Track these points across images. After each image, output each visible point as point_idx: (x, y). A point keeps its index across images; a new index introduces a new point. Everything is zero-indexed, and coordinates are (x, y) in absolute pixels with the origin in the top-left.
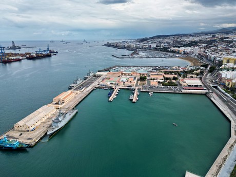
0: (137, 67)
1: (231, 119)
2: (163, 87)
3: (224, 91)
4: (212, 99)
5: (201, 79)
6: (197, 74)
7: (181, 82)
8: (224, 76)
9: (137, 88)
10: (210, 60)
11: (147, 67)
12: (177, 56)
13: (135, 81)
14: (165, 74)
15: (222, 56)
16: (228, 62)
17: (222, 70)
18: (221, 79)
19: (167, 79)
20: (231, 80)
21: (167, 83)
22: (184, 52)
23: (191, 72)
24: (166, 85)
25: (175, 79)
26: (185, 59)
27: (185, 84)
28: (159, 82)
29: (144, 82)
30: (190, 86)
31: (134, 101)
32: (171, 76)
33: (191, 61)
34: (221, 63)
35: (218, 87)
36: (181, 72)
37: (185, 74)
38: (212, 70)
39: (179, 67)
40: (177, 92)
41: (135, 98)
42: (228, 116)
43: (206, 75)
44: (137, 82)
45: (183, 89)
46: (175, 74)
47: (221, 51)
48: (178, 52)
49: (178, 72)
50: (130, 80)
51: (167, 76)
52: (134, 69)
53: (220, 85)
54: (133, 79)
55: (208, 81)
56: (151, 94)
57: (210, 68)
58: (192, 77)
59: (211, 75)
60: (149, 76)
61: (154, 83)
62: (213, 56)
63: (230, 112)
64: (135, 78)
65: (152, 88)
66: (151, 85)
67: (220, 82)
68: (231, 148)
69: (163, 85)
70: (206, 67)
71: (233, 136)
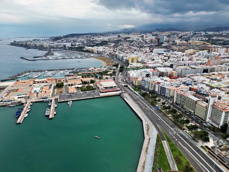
0: (52, 70)
1: (142, 119)
2: (81, 92)
4: (125, 99)
5: (114, 80)
6: (111, 75)
7: (98, 86)
8: (131, 76)
9: (53, 99)
10: (119, 59)
11: (63, 70)
12: (92, 55)
13: (51, 90)
14: (83, 77)
15: (128, 55)
16: (132, 62)
17: (129, 69)
18: (129, 78)
19: (85, 83)
20: (137, 78)
22: (97, 51)
23: (105, 73)
24: (85, 90)
25: (92, 82)
26: (99, 59)
27: (102, 87)
28: (77, 88)
29: (61, 90)
30: (106, 88)
31: (50, 117)
32: (88, 79)
33: (104, 60)
34: (127, 63)
35: (128, 85)
36: (97, 73)
37: (101, 75)
38: (121, 70)
39: (95, 68)
40: (96, 97)
41: (51, 113)
42: (140, 115)
43: (118, 75)
44: (54, 91)
45: (101, 92)
46: (92, 77)
47: (126, 50)
48: (92, 52)
49: (94, 73)
50: (44, 90)
51: (85, 80)
52: (50, 73)
53: (129, 84)
54: (48, 87)
55: (120, 80)
56: (70, 103)
57: (120, 68)
58: (107, 78)
59: (121, 75)
60: (67, 81)
61: (72, 90)
62: (121, 55)
63: (141, 111)
64: (51, 85)
65: (70, 96)
66: (70, 92)
67: (129, 81)
68: (146, 151)
69: (82, 91)
70: (117, 67)
71: (147, 137)
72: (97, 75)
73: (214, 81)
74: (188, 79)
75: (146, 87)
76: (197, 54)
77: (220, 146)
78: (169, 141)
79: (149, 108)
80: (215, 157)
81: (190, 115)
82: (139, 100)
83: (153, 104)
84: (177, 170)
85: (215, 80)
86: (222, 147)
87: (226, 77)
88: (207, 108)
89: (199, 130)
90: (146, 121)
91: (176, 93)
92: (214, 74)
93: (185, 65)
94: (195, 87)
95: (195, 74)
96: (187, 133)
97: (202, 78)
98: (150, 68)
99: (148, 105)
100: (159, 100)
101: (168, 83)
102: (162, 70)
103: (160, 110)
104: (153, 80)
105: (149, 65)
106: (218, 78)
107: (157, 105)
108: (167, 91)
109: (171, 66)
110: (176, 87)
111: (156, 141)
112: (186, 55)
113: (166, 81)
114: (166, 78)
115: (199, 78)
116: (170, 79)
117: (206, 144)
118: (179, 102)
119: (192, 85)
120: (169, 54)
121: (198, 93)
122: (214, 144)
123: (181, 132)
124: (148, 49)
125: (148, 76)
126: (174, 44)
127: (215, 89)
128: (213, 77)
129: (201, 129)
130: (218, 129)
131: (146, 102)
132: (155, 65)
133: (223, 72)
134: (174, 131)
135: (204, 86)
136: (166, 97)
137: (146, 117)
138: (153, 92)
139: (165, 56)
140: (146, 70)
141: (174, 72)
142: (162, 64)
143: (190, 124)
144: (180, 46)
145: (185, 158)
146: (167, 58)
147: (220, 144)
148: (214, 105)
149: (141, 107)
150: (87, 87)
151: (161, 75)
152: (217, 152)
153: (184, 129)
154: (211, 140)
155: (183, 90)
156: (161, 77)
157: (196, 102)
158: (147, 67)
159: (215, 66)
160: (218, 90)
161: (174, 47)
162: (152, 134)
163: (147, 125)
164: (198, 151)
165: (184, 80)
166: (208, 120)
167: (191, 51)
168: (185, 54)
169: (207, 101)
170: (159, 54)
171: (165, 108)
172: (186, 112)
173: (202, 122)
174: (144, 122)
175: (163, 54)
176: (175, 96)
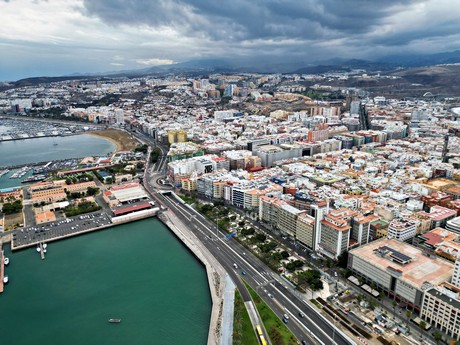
1: (205, 262)
2: (68, 220)
3: (183, 202)
4: (168, 224)
5: (141, 182)
6: (133, 172)
7: (107, 199)
8: (176, 171)
10: (147, 135)
12: (86, 128)
14: (68, 183)
15: (165, 124)
16: (176, 141)
17: (170, 159)
18: (173, 177)
19: (76, 196)
20: (188, 176)
21: (79, 208)
22: (98, 118)
23: (119, 168)
24: (76, 214)
25: (92, 192)
26: (103, 135)
27: (116, 202)
28: (57, 209)
29: (17, 219)
30: (125, 203)
32: (82, 187)
33: (115, 138)
34: (165, 142)
35: (173, 193)
36: (101, 170)
37: (111, 173)
38: (155, 159)
39: (95, 158)
40: (103, 226)
42: (200, 255)
45: (114, 216)
46: (91, 179)
47: (160, 113)
48: (86, 120)
49: (94, 171)
51: (73, 188)
53: (174, 189)
55: (153, 183)
56: (43, 250)
57: (152, 154)
58: (124, 180)
59: (155, 170)
60: (28, 196)
61: (44, 216)
62: (151, 126)
63: (201, 245)
65: (42, 230)
66: (39, 222)
67: (172, 182)
68: (217, 331)
69: (68, 216)
70: (145, 152)
71: (216, 300)
72: (101, 173)
73: (321, 171)
74: (280, 170)
75: (208, 192)
76: (290, 120)
77: (340, 294)
78: (257, 300)
79: (216, 236)
80: (334, 317)
81: (288, 241)
82: (195, 222)
83: (223, 228)
85: (323, 168)
86: (344, 295)
87: (339, 162)
88: (313, 225)
89: (305, 269)
90: (213, 267)
91: (261, 202)
92: (320, 158)
93: (272, 143)
94: (292, 185)
95: (290, 159)
96: (286, 278)
97: (301, 167)
98: (212, 153)
99: (215, 231)
100: (233, 219)
101: (246, 182)
102: (234, 155)
103: (237, 239)
104: (219, 178)
105: (210, 147)
106: (327, 165)
107: (231, 230)
108: (246, 199)
109: (249, 147)
110: (261, 189)
111: (233, 306)
112: (273, 121)
113: (242, 178)
114: (242, 173)
115: (298, 167)
116: (249, 174)
117: (318, 294)
118: (268, 218)
119: (286, 182)
120: (243, 121)
121: (298, 199)
122: (331, 291)
123: (277, 278)
124: (203, 112)
125: (209, 169)
126: (251, 100)
127: (324, 186)
128: (319, 163)
129: (309, 265)
130: (335, 261)
131: (210, 224)
132: (219, 146)
133: (334, 153)
134: (264, 278)
135: (306, 182)
136: (246, 210)
137: (211, 257)
138: (221, 202)
139: (237, 125)
140: (205, 157)
141: (254, 157)
142: (232, 143)
143: (290, 258)
144: (260, 103)
145: (286, 329)
146: (240, 129)
147: (340, 290)
148: (324, 220)
149: (200, 237)
150: (80, 205)
151: (233, 166)
152: (336, 304)
153: (281, 271)
154: (326, 285)
155: (272, 193)
156: (233, 171)
157: (296, 217)
158: (207, 152)
159: (320, 143)
160: (329, 189)
161: (251, 107)
162: (224, 292)
163: (216, 274)
165: (272, 172)
166: (317, 247)
167: (279, 113)
168: (270, 119)
169: (313, 213)
170: (226, 121)
171: (245, 233)
172: (282, 235)
173: (308, 252)
174: (210, 270)
175: (232, 120)
176: (261, 208)
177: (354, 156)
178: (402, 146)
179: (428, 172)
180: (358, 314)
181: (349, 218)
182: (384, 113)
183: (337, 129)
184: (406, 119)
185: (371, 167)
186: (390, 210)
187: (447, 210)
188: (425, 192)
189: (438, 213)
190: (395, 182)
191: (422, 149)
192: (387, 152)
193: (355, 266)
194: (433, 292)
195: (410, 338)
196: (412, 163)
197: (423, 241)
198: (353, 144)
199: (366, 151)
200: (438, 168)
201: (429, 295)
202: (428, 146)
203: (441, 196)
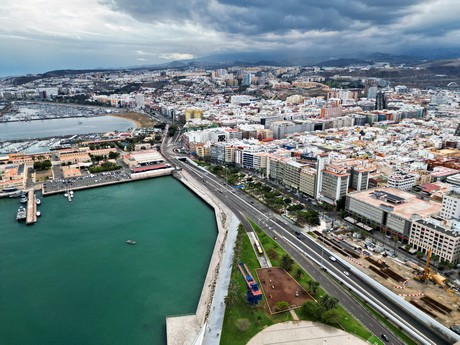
0: (20, 141)
1: (214, 205)
2: (92, 175)
3: (196, 165)
4: (183, 180)
5: (159, 149)
6: (151, 142)
7: (127, 161)
8: (191, 140)
9: (31, 191)
10: (166, 116)
11: (46, 139)
12: (109, 111)
13: (24, 175)
14: (92, 149)
15: (182, 107)
16: (193, 117)
17: (186, 130)
18: (188, 146)
19: (98, 158)
20: (202, 144)
21: (100, 166)
22: (119, 102)
23: (140, 139)
24: (98, 171)
25: (113, 156)
26: (125, 116)
27: (135, 163)
28: (82, 168)
29: (47, 174)
30: (143, 164)
31: (29, 220)
32: (104, 152)
33: (135, 118)
34: (182, 120)
35: (188, 158)
36: (122, 141)
37: (131, 143)
38: (172, 133)
39: (116, 132)
40: (123, 180)
41: (31, 214)
42: (209, 201)
43: (166, 142)
44: (29, 176)
45: (133, 172)
46: (112, 147)
47: (179, 99)
48: (109, 105)
49: (116, 142)
50: (9, 175)
51: (96, 153)
52: (14, 146)
53: (189, 155)
54: (16, 170)
55: (170, 151)
56: (70, 195)
57: (170, 129)
58: (144, 148)
59: (173, 141)
60: (57, 159)
61: (70, 172)
62: (169, 108)
63: (211, 194)
64: (21, 168)
65: (68, 182)
66: (66, 176)
67: (188, 150)
68: (221, 249)
69: (92, 172)
70: (163, 129)
71: (221, 230)
72: (122, 144)
73: (331, 142)
74: (290, 140)
75: (220, 157)
76: (306, 102)
77: (335, 229)
78: (258, 231)
79: (224, 189)
80: (327, 243)
81: (293, 193)
82: (207, 179)
83: (231, 183)
84: (270, 265)
85: (333, 139)
86: (338, 230)
87: (349, 134)
88: (315, 176)
89: (305, 211)
90: (220, 208)
91: (268, 161)
92: (332, 132)
93: (285, 119)
94: (301, 151)
95: (302, 131)
96: (287, 218)
97: (312, 138)
98: (226, 126)
99: (224, 185)
100: (242, 176)
101: (256, 147)
102: (246, 128)
103: (244, 191)
104: (231, 145)
105: (224, 122)
106: (338, 137)
107: (239, 184)
108: (255, 161)
109: (263, 122)
110: (270, 152)
111: (236, 234)
112: (288, 104)
113: (253, 144)
114: (253, 140)
115: (308, 138)
116: (260, 142)
117: (315, 229)
118: (274, 176)
119: (295, 148)
120: (259, 104)
121: (304, 158)
122: (327, 227)
123: (278, 217)
124: (221, 98)
125: (222, 138)
126: (268, 87)
127: (332, 152)
128: (330, 135)
129: (308, 209)
130: (333, 206)
131: (221, 180)
132: (233, 121)
133: (345, 128)
134: (267, 217)
135: (315, 150)
136: (255, 171)
137: (222, 205)
138: (233, 165)
139: (252, 108)
140: (219, 129)
141: (266, 130)
142: (246, 119)
143: (292, 204)
144: (277, 90)
145: (282, 250)
146: (256, 111)
147: (335, 226)
148: (325, 170)
149: (210, 189)
150: (102, 165)
151: (246, 135)
152: (331, 236)
153: (283, 213)
154: (323, 222)
156: (245, 140)
157: (300, 170)
158: (220, 125)
159: (333, 119)
160: (336, 154)
161: (268, 93)
162: (229, 226)
163: (223, 213)
164: (304, 239)
165: (282, 141)
166: (318, 196)
167: (296, 98)
168: (286, 103)
170: (242, 105)
171: (251, 185)
172: (287, 189)
173: (310, 201)
174: (217, 211)
175: (248, 104)
176: (268, 167)
177: (365, 131)
178: (416, 124)
179: (437, 143)
180: (350, 243)
181: (349, 168)
182: (403, 98)
183: (351, 109)
184: (425, 103)
185: (380, 138)
186: (391, 167)
187: (450, 170)
188: (431, 157)
189: (439, 171)
190: (403, 149)
191: (436, 126)
192: (399, 128)
193: (352, 207)
194: (420, 221)
195: (396, 259)
196: (423, 136)
197: (419, 190)
198: (366, 121)
199: (378, 126)
200: (448, 140)
201: (417, 224)
202: (441, 124)
203: (445, 160)
